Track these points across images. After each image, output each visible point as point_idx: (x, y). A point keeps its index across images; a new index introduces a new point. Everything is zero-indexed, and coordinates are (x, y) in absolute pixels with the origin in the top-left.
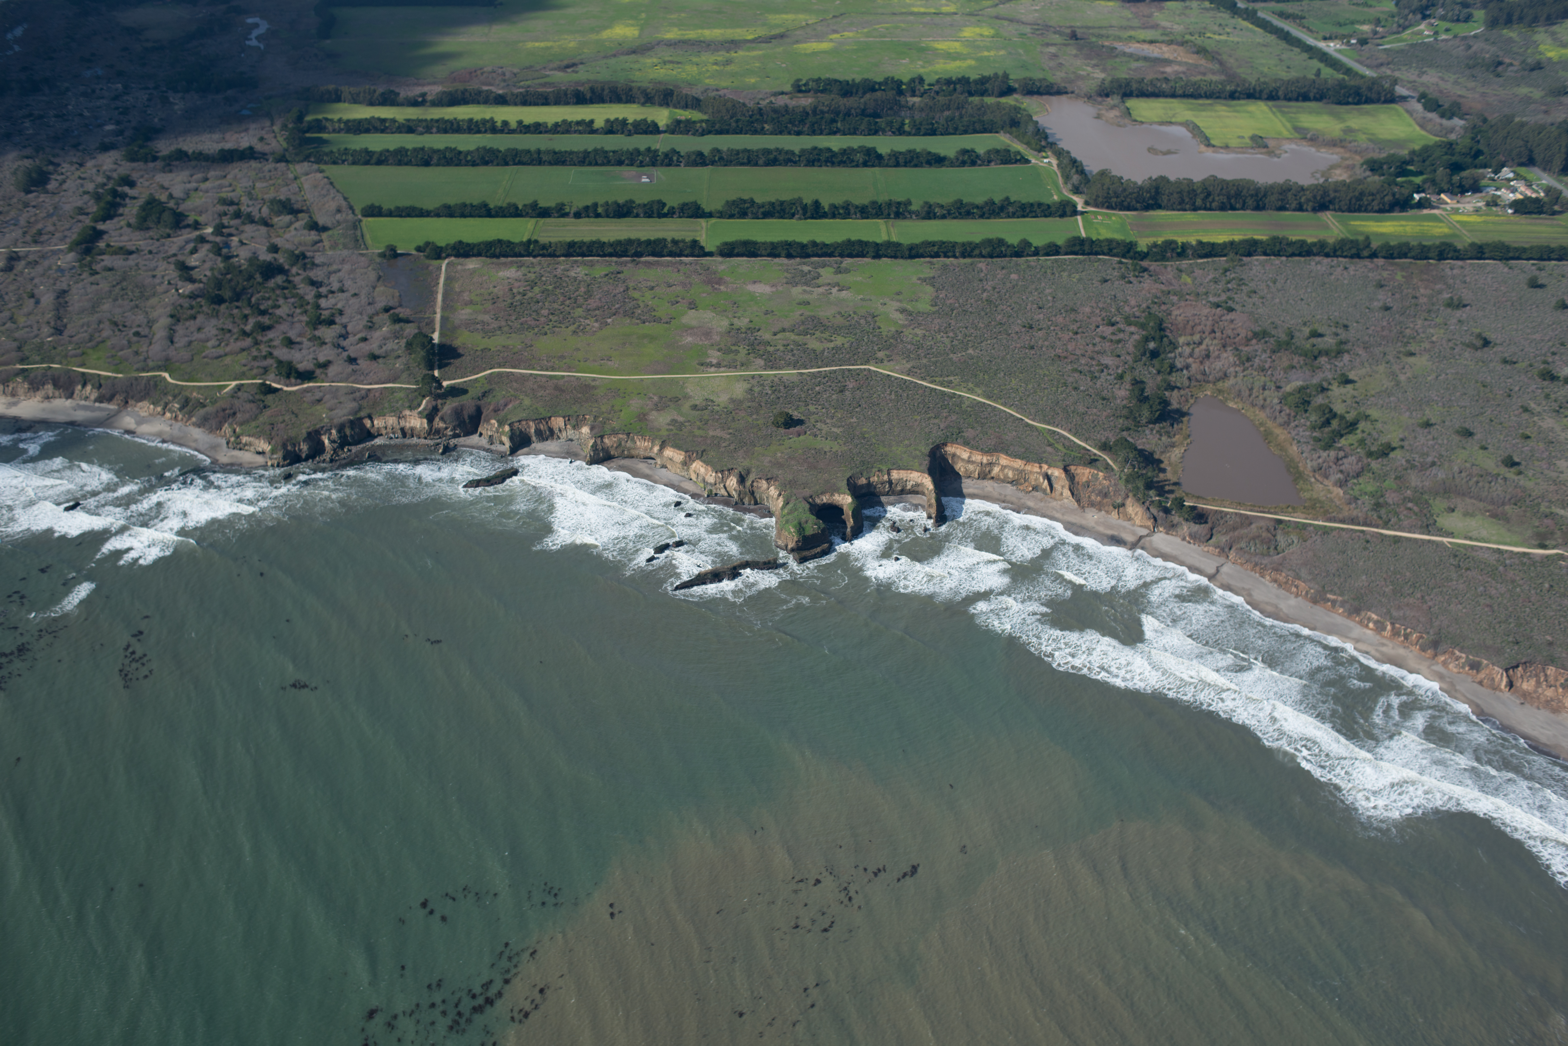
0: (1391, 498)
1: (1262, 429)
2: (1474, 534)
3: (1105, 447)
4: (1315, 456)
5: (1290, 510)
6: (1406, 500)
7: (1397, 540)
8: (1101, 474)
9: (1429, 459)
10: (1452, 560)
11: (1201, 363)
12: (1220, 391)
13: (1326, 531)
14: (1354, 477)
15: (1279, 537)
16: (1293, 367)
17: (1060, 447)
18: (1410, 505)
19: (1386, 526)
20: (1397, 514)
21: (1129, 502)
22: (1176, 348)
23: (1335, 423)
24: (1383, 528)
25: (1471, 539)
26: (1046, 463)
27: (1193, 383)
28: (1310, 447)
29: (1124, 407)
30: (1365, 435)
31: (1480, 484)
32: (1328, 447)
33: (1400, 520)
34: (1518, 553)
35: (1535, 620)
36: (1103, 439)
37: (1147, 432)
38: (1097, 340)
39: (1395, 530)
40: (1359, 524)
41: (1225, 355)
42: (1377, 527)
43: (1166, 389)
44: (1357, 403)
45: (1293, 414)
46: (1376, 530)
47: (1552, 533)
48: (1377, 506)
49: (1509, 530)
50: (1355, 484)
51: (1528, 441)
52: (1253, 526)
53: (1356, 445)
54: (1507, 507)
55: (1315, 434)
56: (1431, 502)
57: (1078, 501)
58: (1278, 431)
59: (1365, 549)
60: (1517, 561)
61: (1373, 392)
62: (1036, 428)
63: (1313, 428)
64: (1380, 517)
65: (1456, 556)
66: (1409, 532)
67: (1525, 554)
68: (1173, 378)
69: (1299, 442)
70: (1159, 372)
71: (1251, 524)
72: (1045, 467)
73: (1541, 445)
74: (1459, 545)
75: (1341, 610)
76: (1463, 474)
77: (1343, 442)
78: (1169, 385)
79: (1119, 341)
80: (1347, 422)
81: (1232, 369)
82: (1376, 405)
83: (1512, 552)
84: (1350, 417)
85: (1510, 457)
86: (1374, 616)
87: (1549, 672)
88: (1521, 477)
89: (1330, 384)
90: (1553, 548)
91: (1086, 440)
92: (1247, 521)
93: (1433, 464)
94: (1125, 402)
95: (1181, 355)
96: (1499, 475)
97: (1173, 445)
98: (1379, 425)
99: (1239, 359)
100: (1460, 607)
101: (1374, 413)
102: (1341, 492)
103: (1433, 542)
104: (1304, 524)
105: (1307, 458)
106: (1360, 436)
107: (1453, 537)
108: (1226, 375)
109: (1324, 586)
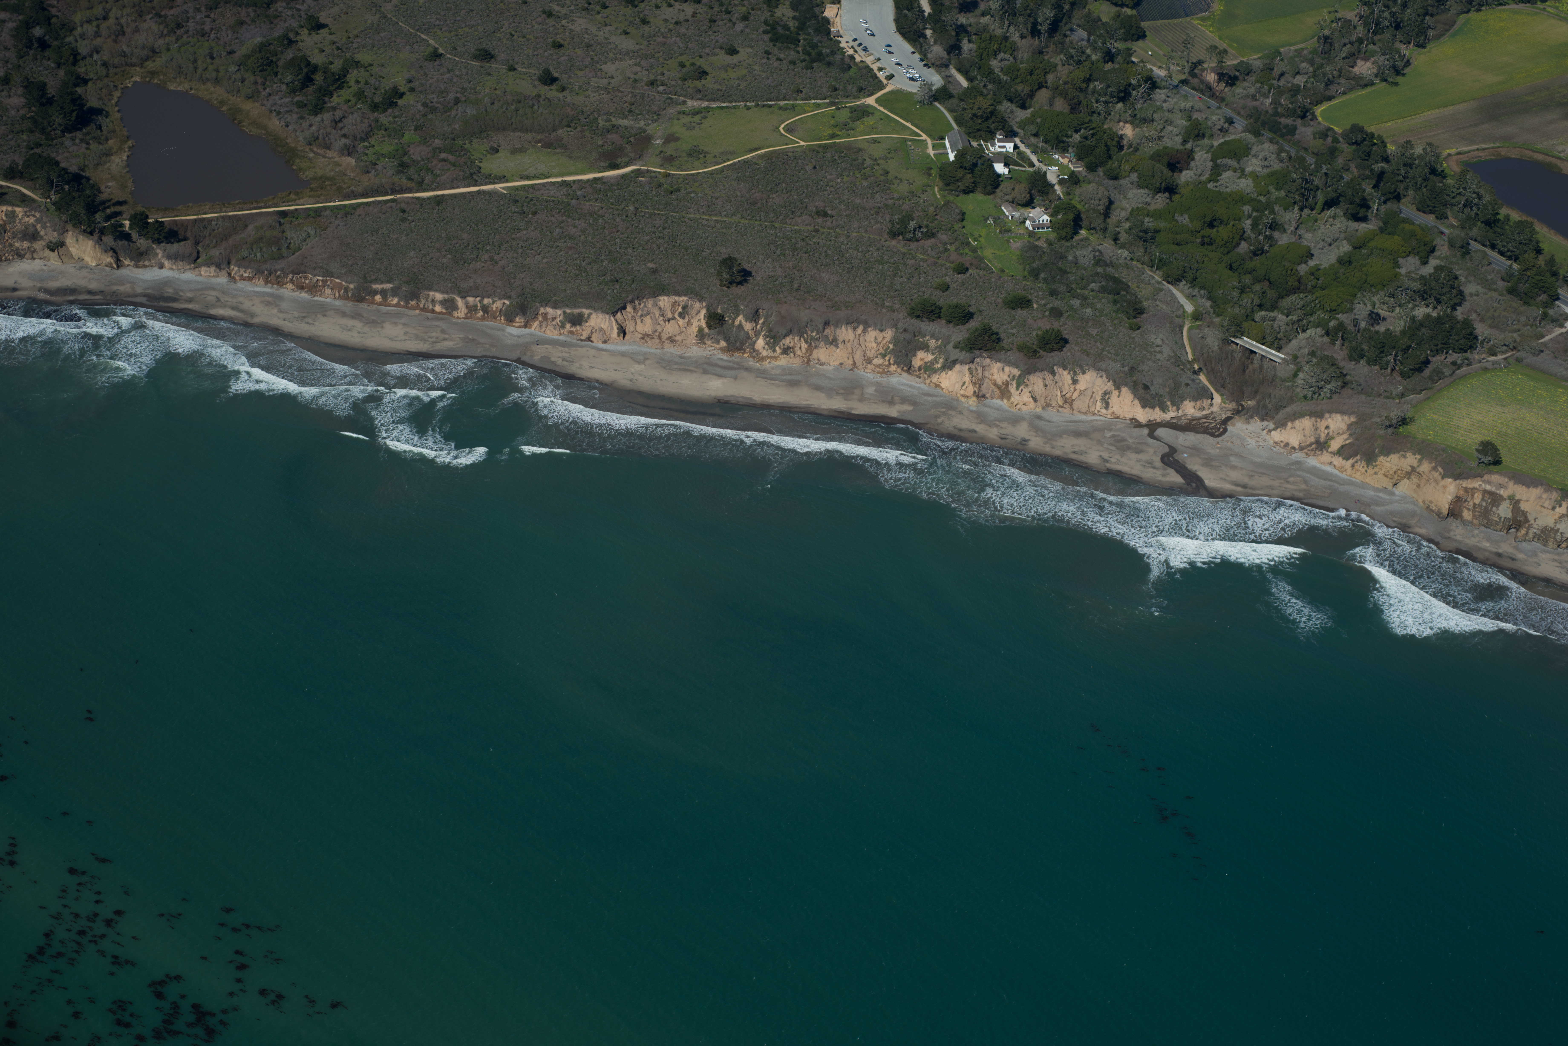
0: (417, 152)
1: (224, 108)
2: (531, 171)
3: (14, 175)
4: (305, 124)
5: (292, 196)
6: (436, 151)
7: (439, 200)
8: (17, 209)
9: (451, 96)
10: (513, 208)
11: (115, 41)
12: (153, 73)
13: (348, 212)
14: (363, 140)
15: (288, 234)
16: (242, 23)
18: (443, 155)
19: (421, 187)
20: (430, 170)
21: (70, 239)
22: (72, 30)
23: (318, 77)
24: (418, 191)
25: (528, 178)
27: (112, 71)
28: (295, 116)
29: (23, 118)
30: (361, 85)
31: (521, 112)
32: (318, 108)
33: (436, 176)
34: (588, 181)
35: (630, 251)
36: (7, 165)
37: (68, 143)
39: (434, 190)
40: (386, 194)
41: (145, 26)
42: (410, 192)
43: (76, 85)
44: (338, 48)
45: (260, 80)
46: (410, 195)
47: (621, 149)
48: (403, 167)
49: (570, 158)
50: (366, 147)
51: (562, 51)
52: (251, 227)
53: (353, 100)
54: (560, 132)
55: (297, 99)
56: (467, 146)
58: (247, 106)
59: (403, 220)
60: (590, 190)
61: (355, 32)
63: (293, 91)
64: (410, 179)
65: (516, 201)
66: (452, 188)
67: (596, 180)
68: (81, 69)
69: (279, 113)
70: (59, 65)
71: (246, 226)
73: (579, 51)
74: (517, 189)
75: (395, 301)
76: (497, 105)
77: (335, 100)
78: (78, 77)
80: (333, 74)
81: (161, 42)
82: (364, 47)
83: (580, 181)
84: (336, 67)
85: (547, 72)
86: (439, 296)
87: (662, 305)
88: (565, 93)
89: (297, 34)
90: (626, 166)
92: (241, 223)
93: (457, 101)
94: (22, 112)
95: (82, 36)
96: (539, 96)
97: (108, 154)
98: (375, 70)
99: (167, 26)
100: (538, 258)
101: (364, 57)
102: (352, 161)
103: (484, 192)
104: (316, 210)
105: (295, 130)
106: (355, 88)
107: (507, 181)
108: (154, 51)
109: (365, 277)
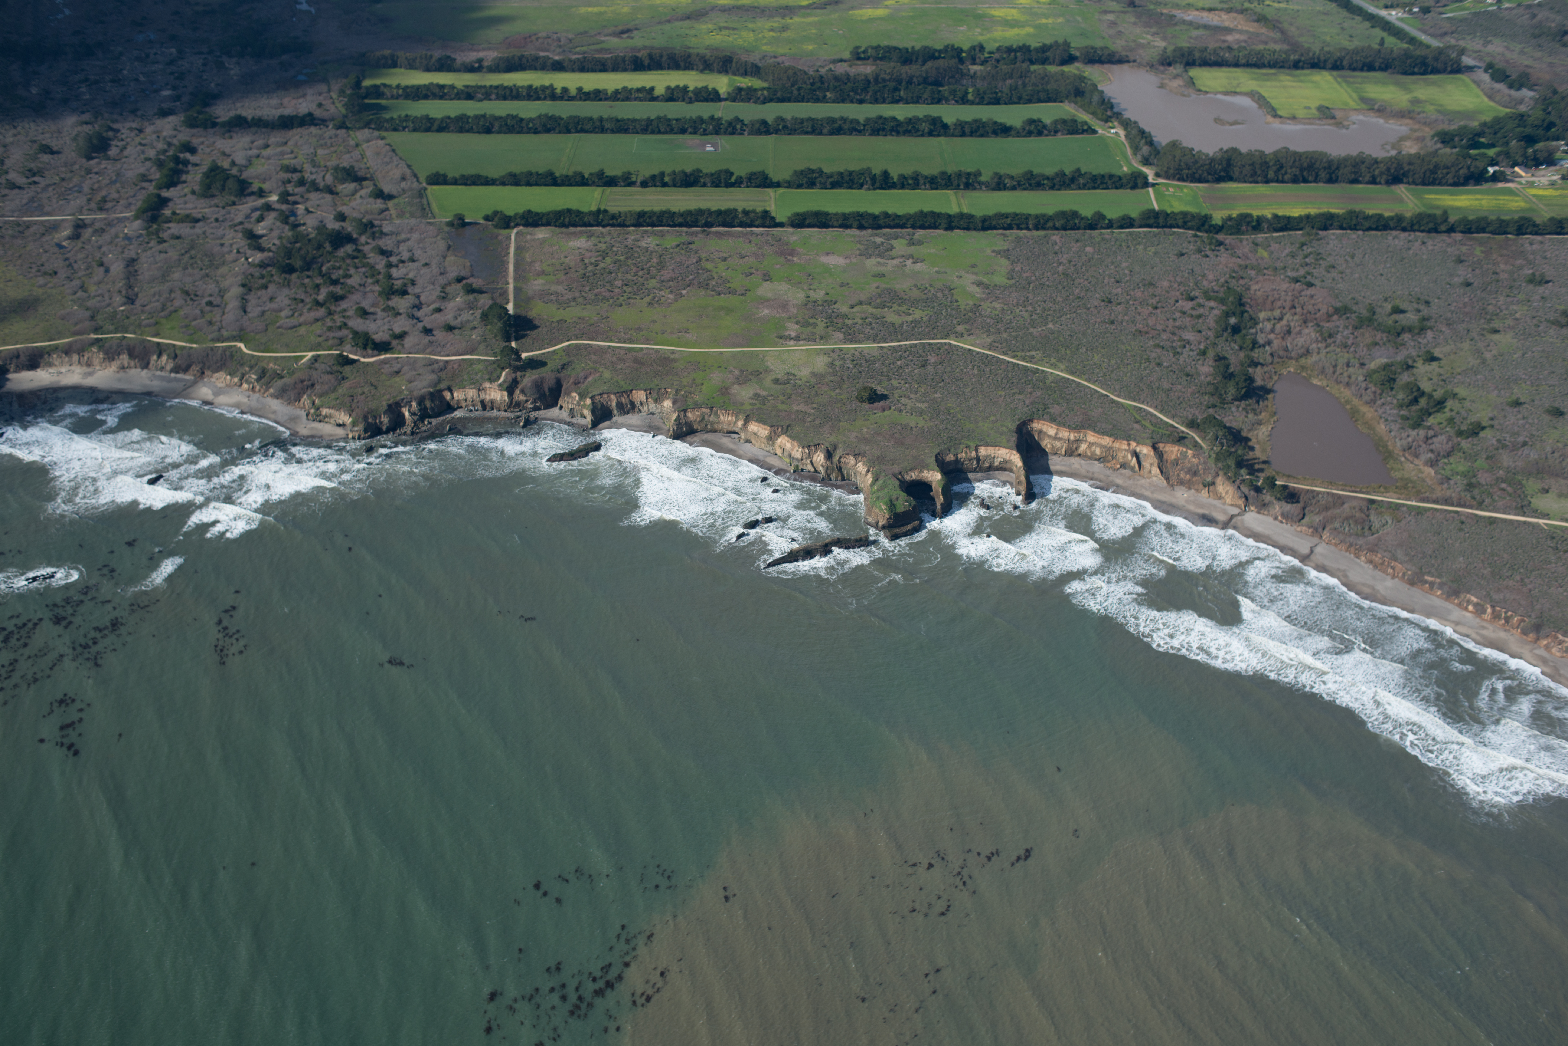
0: (1484, 478)
1: (1348, 407)
3: (1192, 424)
4: (1404, 435)
5: (1382, 489)
6: (1499, 480)
7: (1492, 521)
8: (1190, 452)
9: (1521, 439)
10: (1549, 542)
11: (1283, 338)
12: (1303, 368)
13: (1420, 512)
14: (1444, 457)
15: (1372, 518)
16: (1376, 344)
17: (1147, 424)
18: (1503, 485)
19: (1480, 506)
20: (1490, 495)
21: (1220, 480)
22: (1256, 324)
23: (1423, 402)
24: (1477, 509)
26: (1135, 440)
27: (1276, 360)
28: (1398, 426)
29: (1209, 383)
30: (1453, 414)
32: (1417, 425)
33: (1494, 501)
36: (1190, 417)
37: (1234, 409)
38: (1177, 315)
39: (1490, 511)
40: (1452, 505)
41: (1306, 331)
42: (1471, 508)
43: (1249, 366)
44: (1444, 381)
45: (1379, 392)
46: (1470, 511)
48: (1470, 486)
50: (1445, 463)
52: (1346, 506)
53: (1445, 424)
55: (1402, 413)
56: (1524, 482)
57: (1167, 479)
58: (1364, 409)
59: (1461, 530)
61: (1459, 370)
62: (1122, 405)
63: (1401, 406)
64: (1473, 498)
65: (1553, 538)
66: (1504, 513)
68: (1256, 354)
69: (1386, 420)
70: (1241, 348)
71: (1343, 503)
72: (1133, 444)
74: (1556, 527)
75: (1439, 592)
76: (1556, 455)
77: (1431, 421)
78: (1252, 361)
79: (1199, 316)
80: (1435, 400)
81: (1314, 346)
82: (1463, 383)
84: (1438, 395)
86: (1474, 599)
89: (1414, 361)
91: (1173, 417)
92: (1339, 501)
93: (1525, 444)
94: (1208, 379)
95: (1262, 331)
97: (1260, 423)
98: (1467, 404)
99: (1321, 335)
100: (1561, 590)
101: (1462, 391)
102: (1432, 472)
103: (1530, 523)
104: (1397, 505)
105: (1395, 437)
106: (1448, 414)
107: (1549, 519)
108: (1308, 351)
109: (1421, 569)
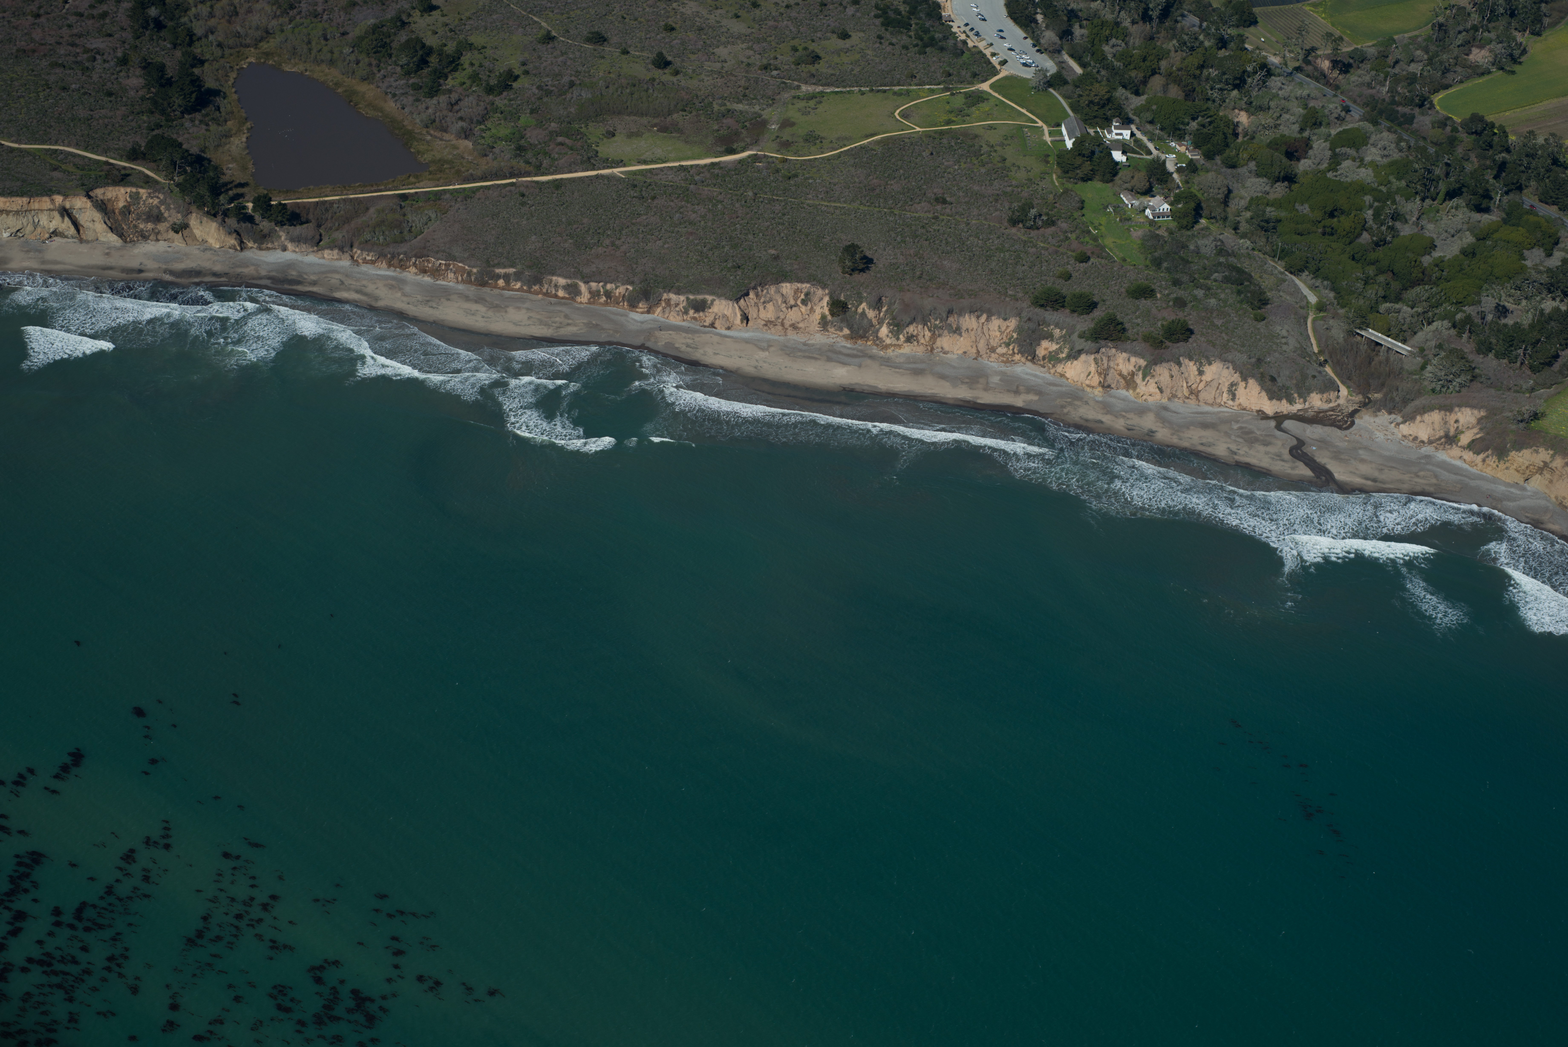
0: (534, 136)
1: (340, 90)
2: (648, 155)
3: (134, 155)
4: (422, 107)
5: (412, 179)
6: (553, 134)
7: (558, 184)
8: (142, 191)
9: (566, 79)
10: (632, 192)
11: (229, 22)
12: (267, 54)
13: (468, 195)
14: (480, 123)
15: (410, 217)
17: (71, 168)
18: (560, 139)
19: (539, 171)
20: (547, 154)
21: (194, 221)
22: (186, 10)
23: (433, 60)
24: (536, 175)
25: (645, 162)
26: (59, 193)
27: (227, 52)
28: (411, 99)
29: (143, 99)
30: (476, 68)
31: (636, 96)
32: (434, 91)
33: (554, 159)
34: (705, 165)
35: (750, 237)
36: (129, 146)
37: (187, 124)
38: (72, 19)
39: (552, 174)
40: (505, 178)
41: (258, 6)
42: (529, 176)
43: (193, 66)
44: (451, 30)
45: (374, 62)
46: (529, 179)
47: (737, 134)
48: (520, 150)
49: (687, 142)
50: (482, 130)
51: (674, 34)
52: (372, 210)
53: (468, 82)
54: (675, 116)
55: (411, 81)
56: (583, 130)
57: (121, 235)
58: (363, 88)
59: (523, 204)
60: (708, 175)
61: (468, 14)
62: (28, 152)
63: (408, 73)
64: (528, 162)
65: (635, 186)
66: (570, 172)
67: (713, 164)
68: (197, 50)
69: (394, 95)
70: (175, 46)
71: (368, 209)
72: (59, 199)
73: (691, 35)
74: (634, 173)
75: (518, 285)
76: (612, 89)
77: (450, 82)
78: (195, 58)
79: (104, 15)
80: (448, 56)
81: (274, 23)
82: (476, 29)
83: (697, 166)
84: (451, 48)
85: (660, 55)
86: (562, 281)
87: (784, 291)
88: (678, 77)
89: (409, 15)
90: (743, 151)
91: (105, 152)
92: (362, 206)
93: (572, 84)
94: (141, 93)
95: (197, 17)
96: (654, 80)
97: (228, 135)
98: (489, 52)
99: (280, 7)
100: (660, 243)
101: (477, 39)
102: (469, 144)
103: (602, 176)
104: (436, 193)
105: (411, 113)
106: (469, 70)
107: (624, 166)
108: (267, 32)
109: (488, 261)
